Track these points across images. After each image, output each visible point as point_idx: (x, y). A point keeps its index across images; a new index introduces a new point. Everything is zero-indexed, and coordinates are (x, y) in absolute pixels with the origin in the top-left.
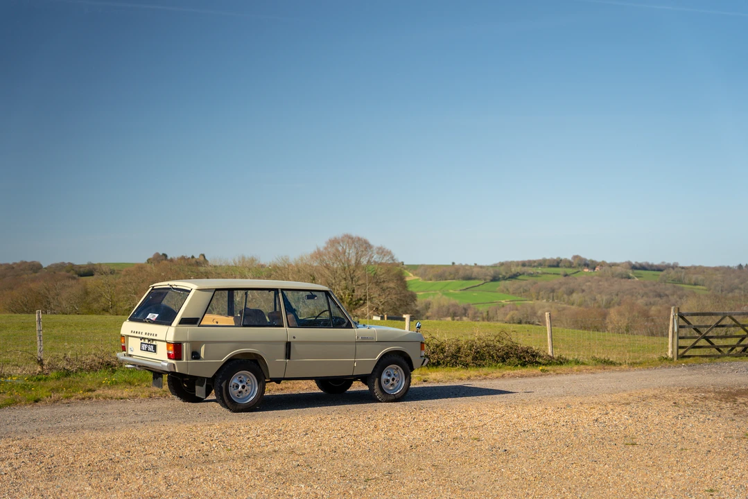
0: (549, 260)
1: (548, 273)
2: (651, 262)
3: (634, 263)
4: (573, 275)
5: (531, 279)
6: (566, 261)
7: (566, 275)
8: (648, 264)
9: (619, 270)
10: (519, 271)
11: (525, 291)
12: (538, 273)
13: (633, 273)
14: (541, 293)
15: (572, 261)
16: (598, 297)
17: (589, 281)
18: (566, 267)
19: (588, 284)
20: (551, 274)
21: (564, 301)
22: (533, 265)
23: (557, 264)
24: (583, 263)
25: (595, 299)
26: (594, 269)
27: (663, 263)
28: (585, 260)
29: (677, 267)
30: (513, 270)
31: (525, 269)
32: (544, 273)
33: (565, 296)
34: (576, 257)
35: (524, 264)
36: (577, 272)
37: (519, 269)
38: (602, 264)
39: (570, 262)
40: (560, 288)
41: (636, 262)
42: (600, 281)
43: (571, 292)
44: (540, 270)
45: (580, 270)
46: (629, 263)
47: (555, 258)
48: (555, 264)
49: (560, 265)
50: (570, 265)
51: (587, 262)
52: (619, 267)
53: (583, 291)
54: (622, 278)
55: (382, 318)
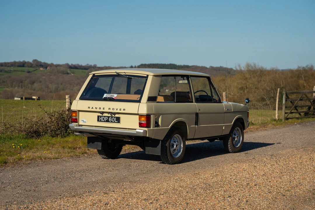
0: (18, 62)
1: (17, 71)
2: (80, 64)
3: (70, 64)
4: (33, 72)
6: (28, 63)
7: (29, 72)
8: (78, 65)
9: (62, 69)
11: (4, 82)
12: (11, 70)
13: (70, 71)
14: (14, 83)
15: (33, 63)
16: (50, 85)
17: (44, 76)
18: (29, 67)
19: (44, 77)
20: (19, 71)
21: (29, 88)
22: (8, 65)
23: (23, 64)
25: (48, 87)
26: (46, 68)
27: (88, 64)
28: (41, 62)
29: (96, 67)
31: (3, 68)
32: (15, 71)
33: (30, 85)
34: (35, 61)
36: (36, 70)
38: (52, 65)
39: (31, 63)
40: (26, 80)
41: (72, 64)
42: (50, 76)
43: (33, 83)
44: (12, 69)
45: (38, 68)
46: (68, 65)
47: (22, 61)
48: (22, 65)
49: (25, 65)
51: (42, 64)
52: (61, 67)
53: (41, 82)
54: (64, 74)
55: (22, 98)
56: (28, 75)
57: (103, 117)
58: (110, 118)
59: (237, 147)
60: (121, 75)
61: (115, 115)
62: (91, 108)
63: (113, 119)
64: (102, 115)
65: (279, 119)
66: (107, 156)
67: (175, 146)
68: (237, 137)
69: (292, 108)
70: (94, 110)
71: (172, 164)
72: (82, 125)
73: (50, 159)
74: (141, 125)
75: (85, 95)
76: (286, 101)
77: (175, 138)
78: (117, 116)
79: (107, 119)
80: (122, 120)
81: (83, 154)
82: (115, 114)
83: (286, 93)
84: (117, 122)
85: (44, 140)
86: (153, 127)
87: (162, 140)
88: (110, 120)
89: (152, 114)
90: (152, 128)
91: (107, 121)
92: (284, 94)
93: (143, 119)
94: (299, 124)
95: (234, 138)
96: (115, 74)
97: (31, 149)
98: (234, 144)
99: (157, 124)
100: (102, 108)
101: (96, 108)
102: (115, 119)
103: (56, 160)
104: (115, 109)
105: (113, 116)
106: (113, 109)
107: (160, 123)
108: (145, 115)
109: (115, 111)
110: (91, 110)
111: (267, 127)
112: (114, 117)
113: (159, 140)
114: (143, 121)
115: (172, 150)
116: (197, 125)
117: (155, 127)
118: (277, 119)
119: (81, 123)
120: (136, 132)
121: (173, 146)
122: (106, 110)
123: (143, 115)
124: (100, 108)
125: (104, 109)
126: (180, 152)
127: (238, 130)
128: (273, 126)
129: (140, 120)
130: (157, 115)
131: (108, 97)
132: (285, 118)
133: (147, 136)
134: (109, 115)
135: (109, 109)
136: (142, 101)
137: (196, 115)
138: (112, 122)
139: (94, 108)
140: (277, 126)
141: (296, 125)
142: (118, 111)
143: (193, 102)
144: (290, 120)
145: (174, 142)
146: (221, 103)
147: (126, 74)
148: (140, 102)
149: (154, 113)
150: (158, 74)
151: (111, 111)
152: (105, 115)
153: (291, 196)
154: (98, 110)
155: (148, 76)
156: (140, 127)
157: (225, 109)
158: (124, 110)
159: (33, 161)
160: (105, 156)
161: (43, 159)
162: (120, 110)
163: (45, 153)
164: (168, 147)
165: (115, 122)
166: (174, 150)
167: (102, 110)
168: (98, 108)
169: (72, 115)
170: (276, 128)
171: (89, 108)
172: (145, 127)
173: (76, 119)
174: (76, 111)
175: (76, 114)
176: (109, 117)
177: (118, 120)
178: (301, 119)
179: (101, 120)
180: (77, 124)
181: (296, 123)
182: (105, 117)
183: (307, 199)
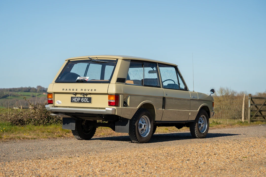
0: (24, 88)
5: (15, 99)
6: (33, 88)
7: (34, 96)
10: (8, 94)
15: (37, 89)
22: (15, 90)
23: (29, 90)
24: (43, 90)
28: (44, 88)
30: (4, 93)
34: (39, 87)
35: (10, 90)
36: (40, 95)
37: (8, 93)
39: (35, 89)
44: (19, 93)
45: (41, 93)
47: (28, 87)
48: (28, 90)
49: (30, 91)
50: (35, 90)
56: (32, 98)
57: (76, 98)
58: (83, 99)
59: (203, 133)
60: (94, 60)
61: (86, 96)
62: (65, 90)
63: (85, 99)
64: (75, 96)
65: (245, 122)
66: (81, 137)
67: (143, 126)
68: (203, 124)
69: (257, 112)
70: (68, 91)
71: (140, 143)
72: (57, 107)
73: (29, 139)
74: (110, 104)
75: (61, 78)
76: (251, 105)
77: (143, 119)
78: (89, 96)
79: (79, 100)
80: (93, 100)
81: (60, 137)
82: (87, 94)
83: (251, 98)
84: (89, 102)
85: (27, 127)
86: (122, 107)
87: (130, 120)
88: (83, 101)
89: (121, 94)
90: (120, 107)
91: (80, 101)
92: (249, 98)
93: (112, 98)
94: (263, 125)
95: (200, 125)
96: (88, 59)
97: (13, 132)
98: (200, 130)
99: (125, 104)
100: (75, 90)
101: (70, 90)
102: (87, 99)
103: (33, 140)
104: (87, 90)
105: (85, 96)
106: (85, 90)
107: (128, 104)
108: (114, 95)
109: (87, 92)
110: (65, 91)
111: (234, 126)
112: (86, 98)
113: (128, 119)
114: (112, 100)
115: (140, 130)
116: (164, 109)
117: (124, 106)
118: (244, 121)
119: (56, 104)
120: (105, 111)
121: (141, 126)
122: (79, 91)
123: (112, 95)
124: (73, 90)
125: (76, 90)
126: (147, 132)
127: (203, 117)
128: (239, 126)
129: (110, 99)
130: (126, 96)
131: (81, 80)
132: (250, 120)
133: (116, 114)
134: (82, 96)
135: (82, 90)
136: (111, 82)
137: (163, 99)
138: (84, 102)
139: (68, 90)
140: (243, 126)
141: (260, 125)
142: (90, 92)
143: (160, 88)
144: (255, 122)
145: (142, 122)
146: (188, 91)
147: (98, 59)
148: (110, 83)
149: (122, 92)
150: (127, 59)
151: (83, 92)
152: (78, 96)
153: (249, 161)
154: (71, 91)
155: (117, 59)
156: (109, 105)
157: (191, 97)
158: (95, 90)
159: (12, 140)
160: (79, 137)
161: (21, 138)
162: (92, 90)
163: (25, 135)
164: (136, 127)
165: (87, 102)
166: (142, 130)
167: (75, 91)
168: (71, 90)
169: (48, 97)
170: (242, 127)
171: (63, 89)
172: (114, 106)
173: (52, 101)
174: (51, 93)
175: (52, 96)
176: (81, 98)
177: (90, 100)
178: (265, 121)
179: (74, 100)
180: (52, 105)
181: (260, 124)
182: (77, 97)
183: (263, 163)
